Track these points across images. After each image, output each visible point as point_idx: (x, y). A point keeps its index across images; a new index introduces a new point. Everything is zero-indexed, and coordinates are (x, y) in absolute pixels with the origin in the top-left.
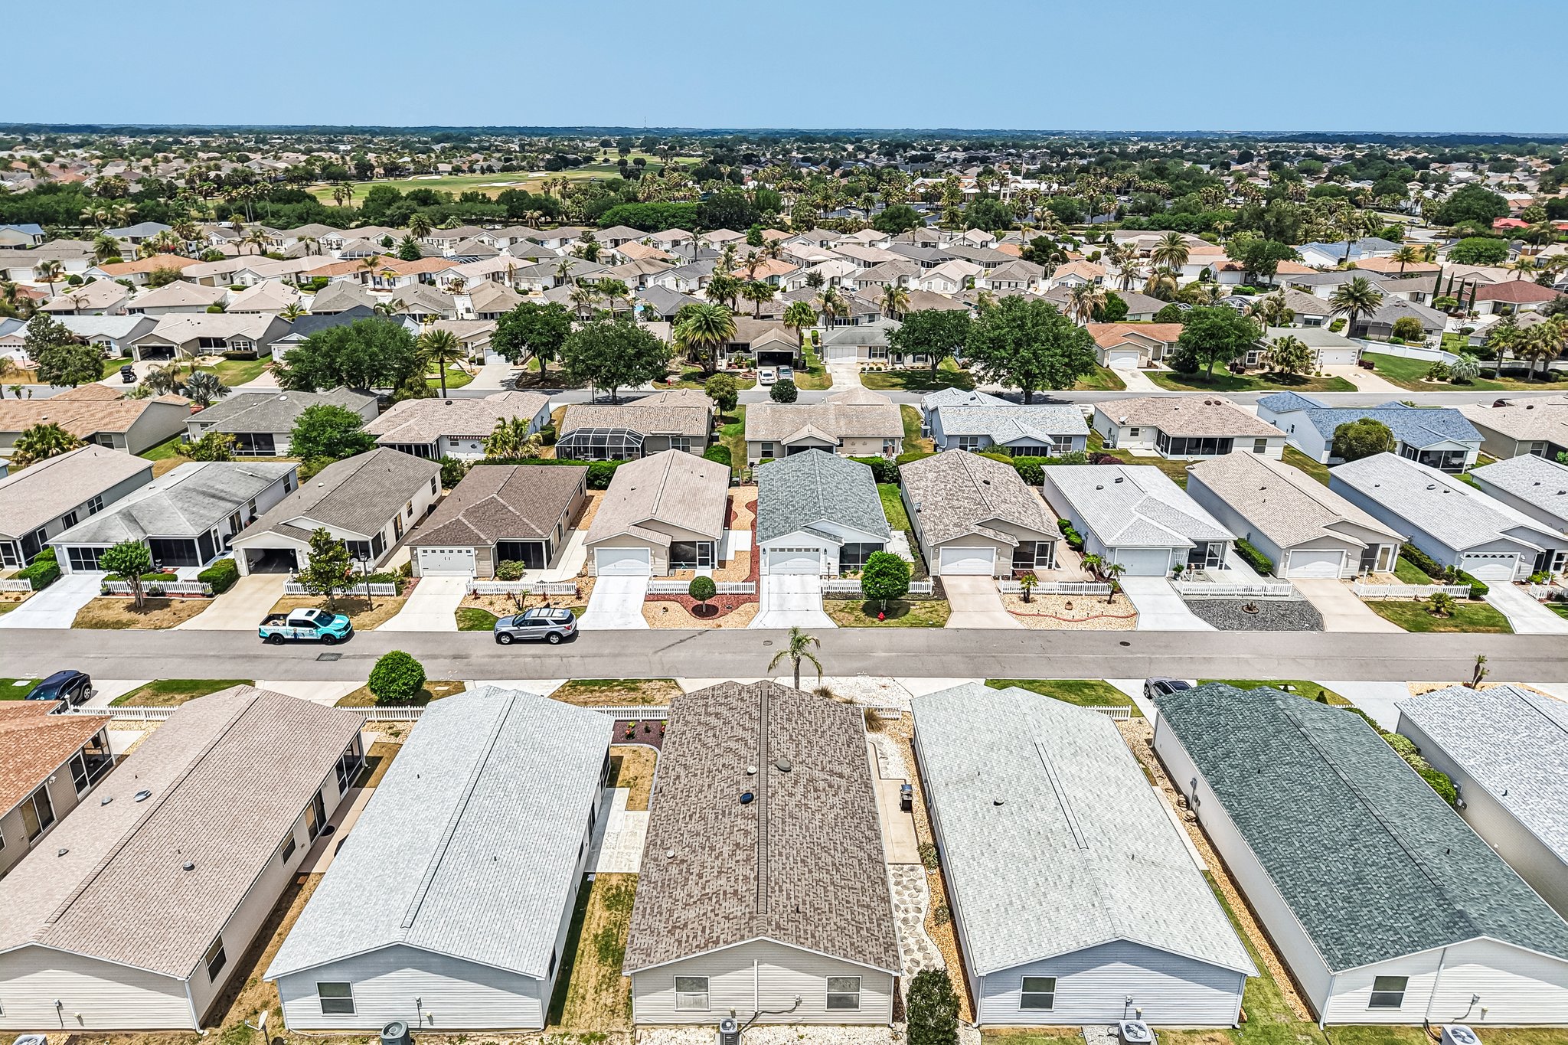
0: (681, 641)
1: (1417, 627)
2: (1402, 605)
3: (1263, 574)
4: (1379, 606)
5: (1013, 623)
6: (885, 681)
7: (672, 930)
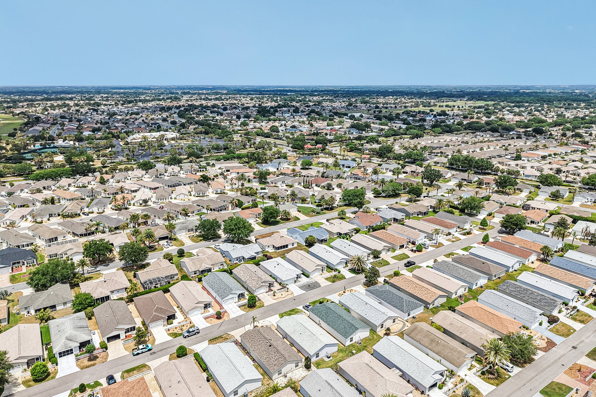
0: (220, 326)
1: (333, 282)
2: (330, 278)
3: (308, 277)
4: (327, 279)
5: (275, 301)
6: (263, 320)
7: (275, 365)
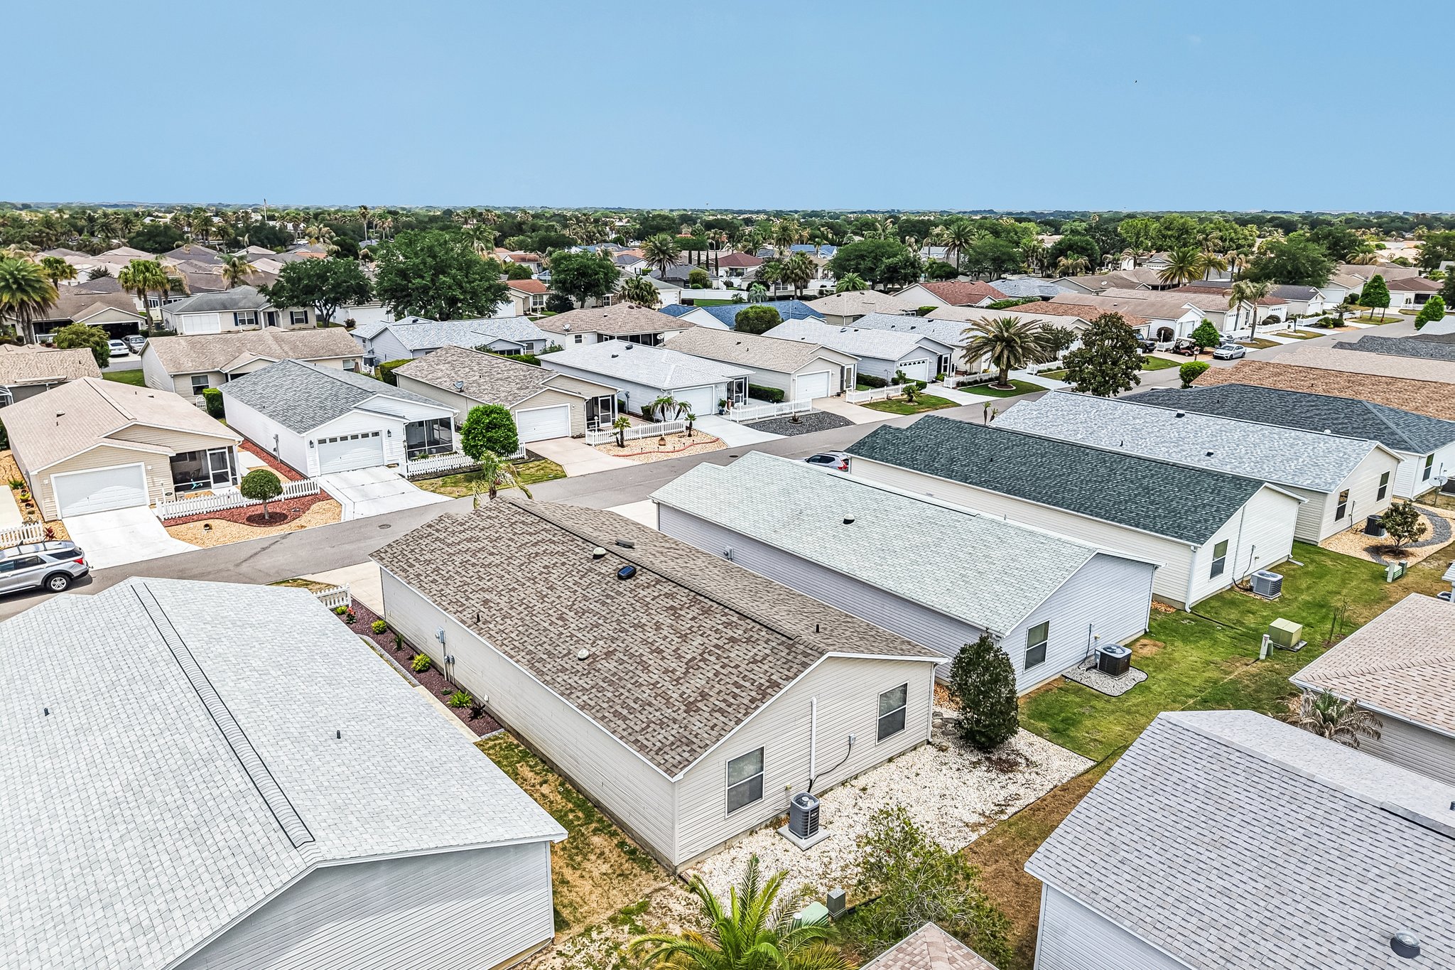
0: (264, 549)
1: (908, 413)
2: (884, 403)
3: (778, 401)
4: (873, 406)
7: (691, 707)
